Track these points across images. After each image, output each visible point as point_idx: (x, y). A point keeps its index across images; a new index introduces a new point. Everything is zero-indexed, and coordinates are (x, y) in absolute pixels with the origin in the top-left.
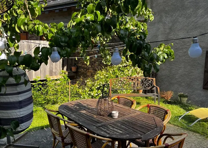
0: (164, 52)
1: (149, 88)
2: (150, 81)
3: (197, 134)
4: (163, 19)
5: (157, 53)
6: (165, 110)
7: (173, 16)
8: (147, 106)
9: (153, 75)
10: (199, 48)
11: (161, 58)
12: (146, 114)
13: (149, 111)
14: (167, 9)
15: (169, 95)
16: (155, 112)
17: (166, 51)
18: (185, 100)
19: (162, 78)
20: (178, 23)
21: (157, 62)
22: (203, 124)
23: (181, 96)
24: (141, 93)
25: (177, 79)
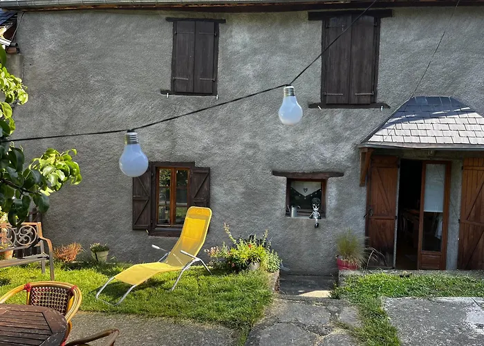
0: (57, 167)
1: (27, 246)
2: (30, 229)
3: (131, 316)
4: (49, 106)
5: (42, 170)
6: (67, 289)
7: (70, 102)
8: (25, 289)
9: (34, 215)
10: (141, 154)
11: (52, 180)
12: (24, 308)
13: (31, 297)
14: (55, 87)
15: (73, 251)
16: (45, 299)
17: (63, 164)
18: (104, 256)
19: (56, 221)
20: (79, 116)
21: (41, 191)
22: (140, 294)
23: (96, 250)
24: (11, 256)
25: (86, 218)
